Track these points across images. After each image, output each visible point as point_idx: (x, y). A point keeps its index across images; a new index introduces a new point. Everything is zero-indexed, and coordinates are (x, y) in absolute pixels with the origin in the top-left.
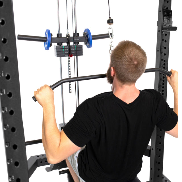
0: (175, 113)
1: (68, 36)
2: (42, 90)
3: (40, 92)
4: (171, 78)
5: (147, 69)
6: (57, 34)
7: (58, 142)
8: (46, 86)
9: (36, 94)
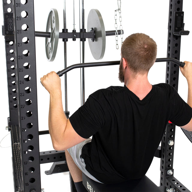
0: (190, 106)
1: (74, 31)
2: (49, 75)
3: (47, 78)
4: (184, 69)
5: (157, 59)
6: (63, 29)
7: (64, 128)
8: (52, 72)
9: (43, 80)
